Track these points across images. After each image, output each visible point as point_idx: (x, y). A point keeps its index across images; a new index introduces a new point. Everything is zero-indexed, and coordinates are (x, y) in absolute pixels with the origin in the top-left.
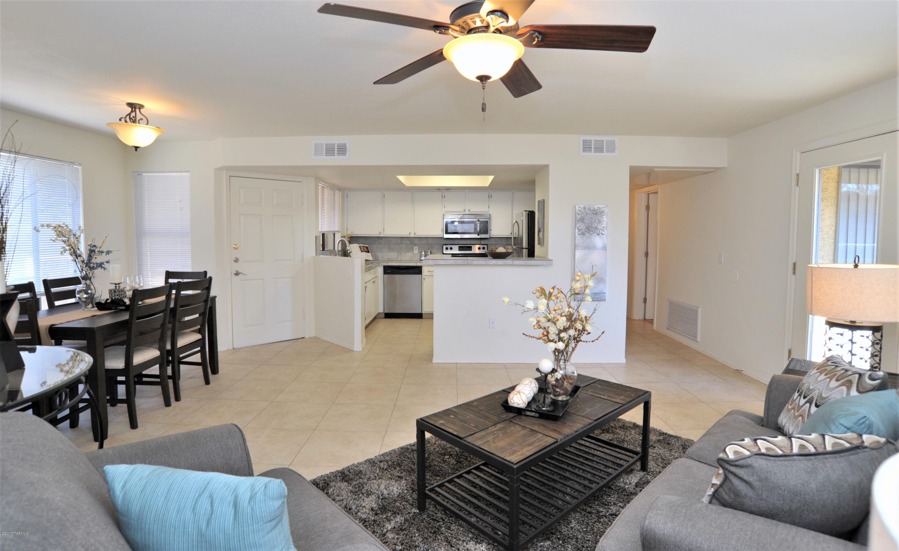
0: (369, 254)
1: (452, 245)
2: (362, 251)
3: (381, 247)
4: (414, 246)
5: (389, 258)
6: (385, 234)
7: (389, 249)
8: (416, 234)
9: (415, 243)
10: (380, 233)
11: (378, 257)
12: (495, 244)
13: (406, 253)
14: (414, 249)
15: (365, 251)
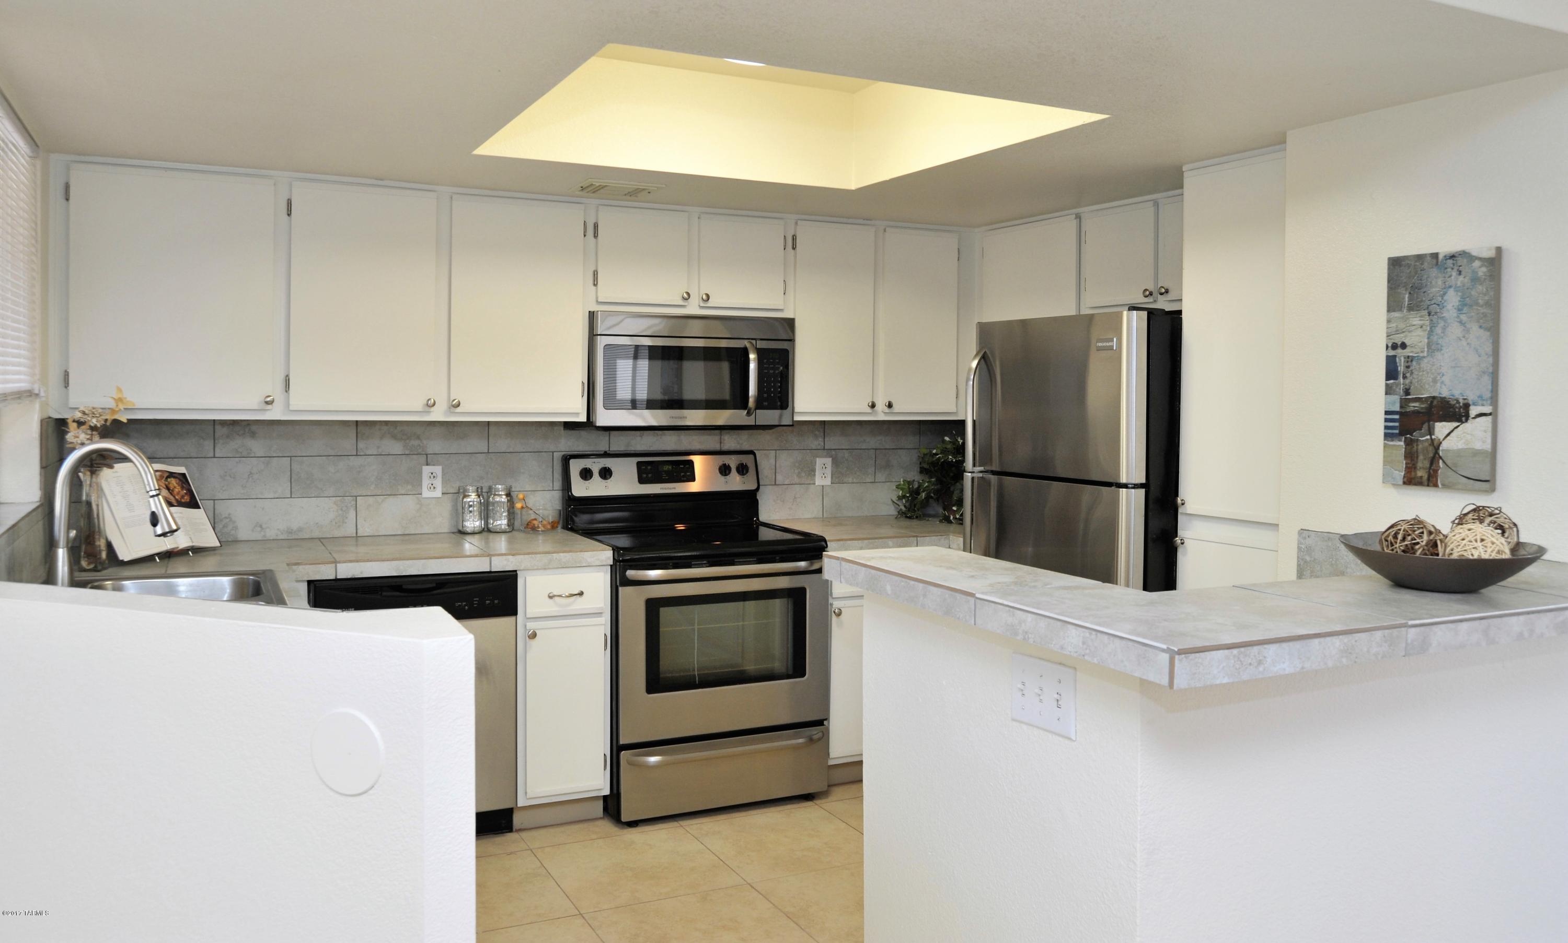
0: (198, 515)
1: (606, 455)
3: (251, 473)
4: (424, 465)
5: (292, 530)
6: (291, 408)
7: (292, 481)
8: (458, 405)
9: (430, 451)
10: (267, 403)
11: (234, 522)
12: (777, 451)
13: (380, 499)
14: (421, 481)
15: (177, 497)
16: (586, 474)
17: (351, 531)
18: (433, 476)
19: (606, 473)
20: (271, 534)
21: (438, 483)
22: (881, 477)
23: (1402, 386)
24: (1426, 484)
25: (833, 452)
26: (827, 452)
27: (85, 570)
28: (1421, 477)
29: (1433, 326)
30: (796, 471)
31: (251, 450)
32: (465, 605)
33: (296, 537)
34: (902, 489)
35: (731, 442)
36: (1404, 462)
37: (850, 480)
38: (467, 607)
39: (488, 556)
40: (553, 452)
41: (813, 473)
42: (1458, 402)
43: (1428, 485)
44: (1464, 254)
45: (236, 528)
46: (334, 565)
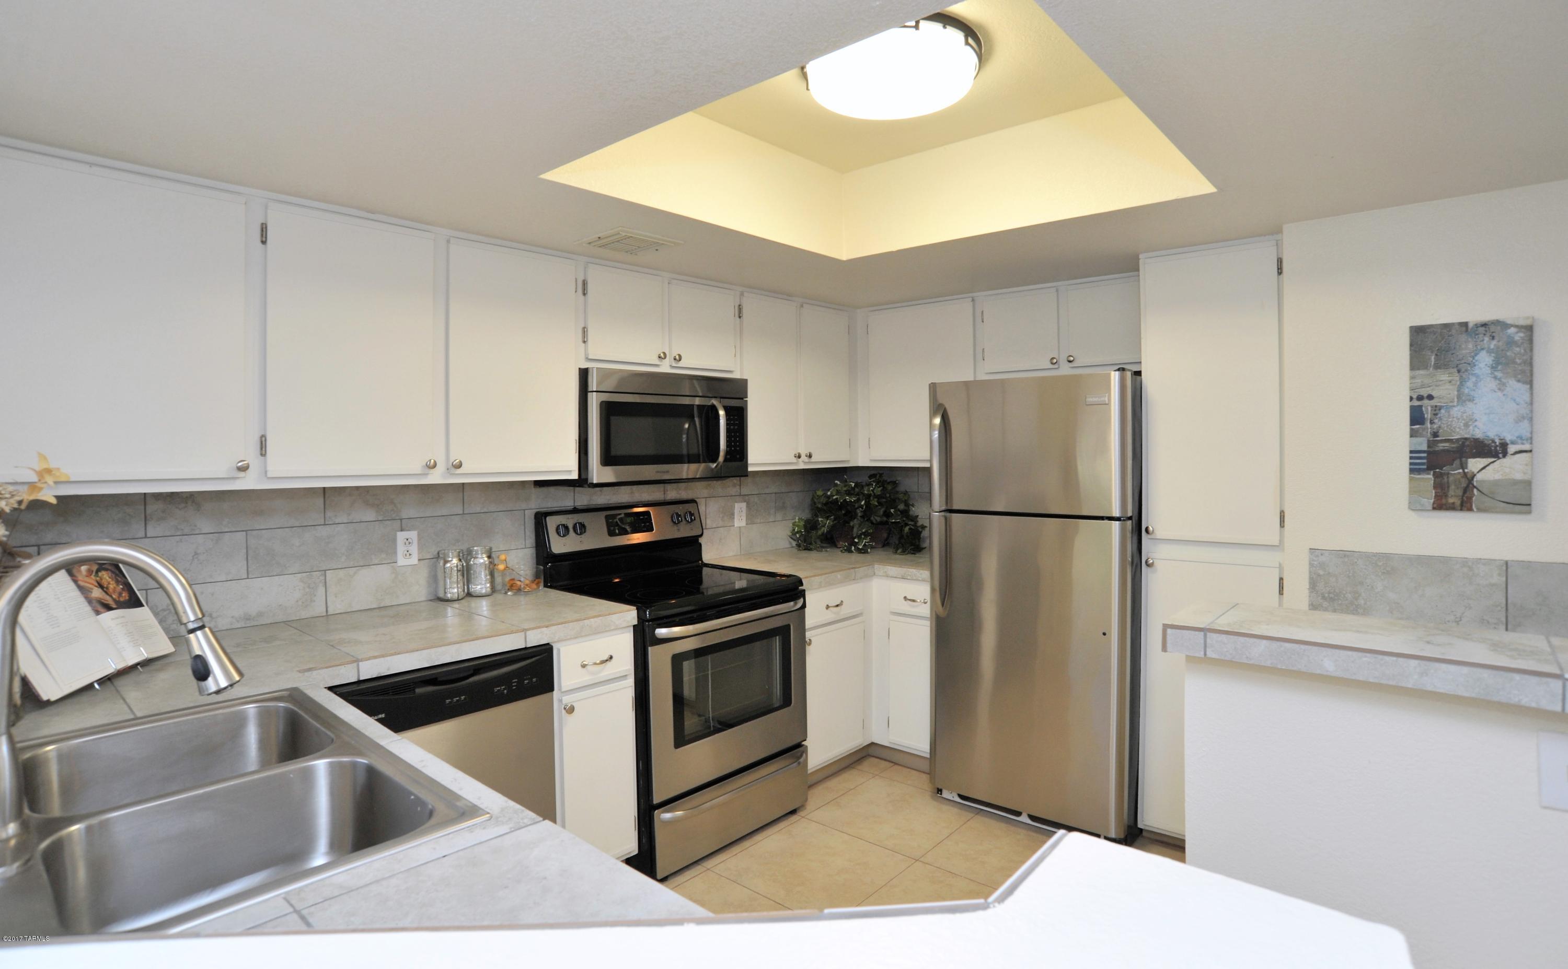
0: (143, 614)
1: (577, 511)
2: (96, 607)
3: (196, 554)
5: (250, 616)
6: (269, 475)
7: (249, 558)
8: (459, 466)
9: (404, 515)
10: (240, 469)
12: (707, 499)
13: (352, 571)
14: (395, 548)
15: (113, 597)
16: (563, 531)
17: (319, 609)
18: (408, 541)
19: (580, 529)
21: (414, 549)
22: (779, 516)
23: (1429, 430)
24: (1459, 508)
25: (747, 498)
26: (743, 497)
28: (1453, 503)
29: (1462, 382)
30: (721, 516)
31: (196, 526)
32: (504, 689)
33: (256, 623)
34: (798, 526)
35: (672, 493)
36: (1434, 491)
37: (758, 521)
38: (505, 691)
39: (522, 631)
40: (524, 510)
41: (733, 517)
42: (1493, 441)
43: (1461, 510)
44: (1497, 323)
46: (356, 664)
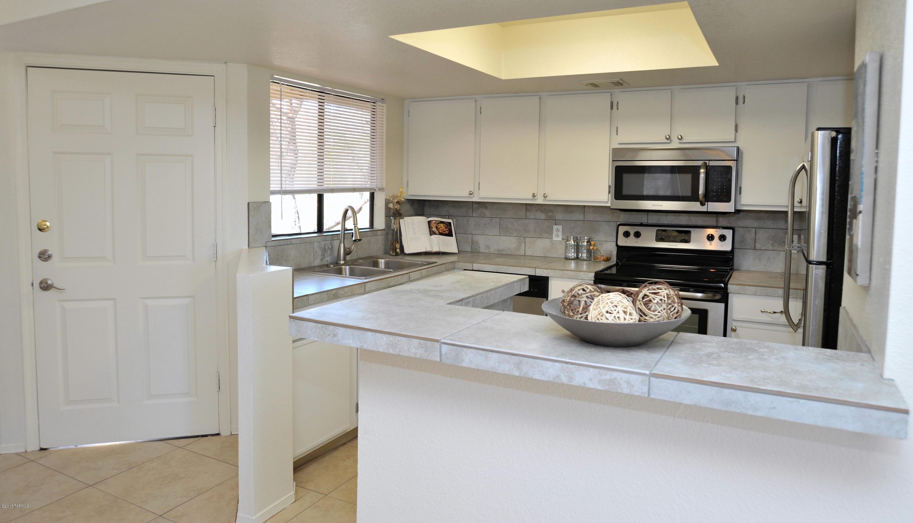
0: (453, 240)
1: (641, 225)
2: (432, 233)
3: (485, 224)
4: (554, 225)
5: (499, 250)
6: (480, 197)
7: (500, 228)
8: (548, 197)
9: (557, 219)
10: (471, 194)
11: (479, 244)
12: (757, 229)
13: (535, 239)
14: (553, 232)
15: (440, 231)
16: (627, 234)
17: (523, 252)
18: (558, 230)
19: (637, 235)
20: (492, 251)
21: (560, 234)
25: (799, 232)
27: (391, 255)
30: (771, 242)
31: (485, 214)
33: (501, 253)
39: (534, 268)
40: (617, 222)
41: (783, 244)
45: (479, 247)
46: (472, 264)
